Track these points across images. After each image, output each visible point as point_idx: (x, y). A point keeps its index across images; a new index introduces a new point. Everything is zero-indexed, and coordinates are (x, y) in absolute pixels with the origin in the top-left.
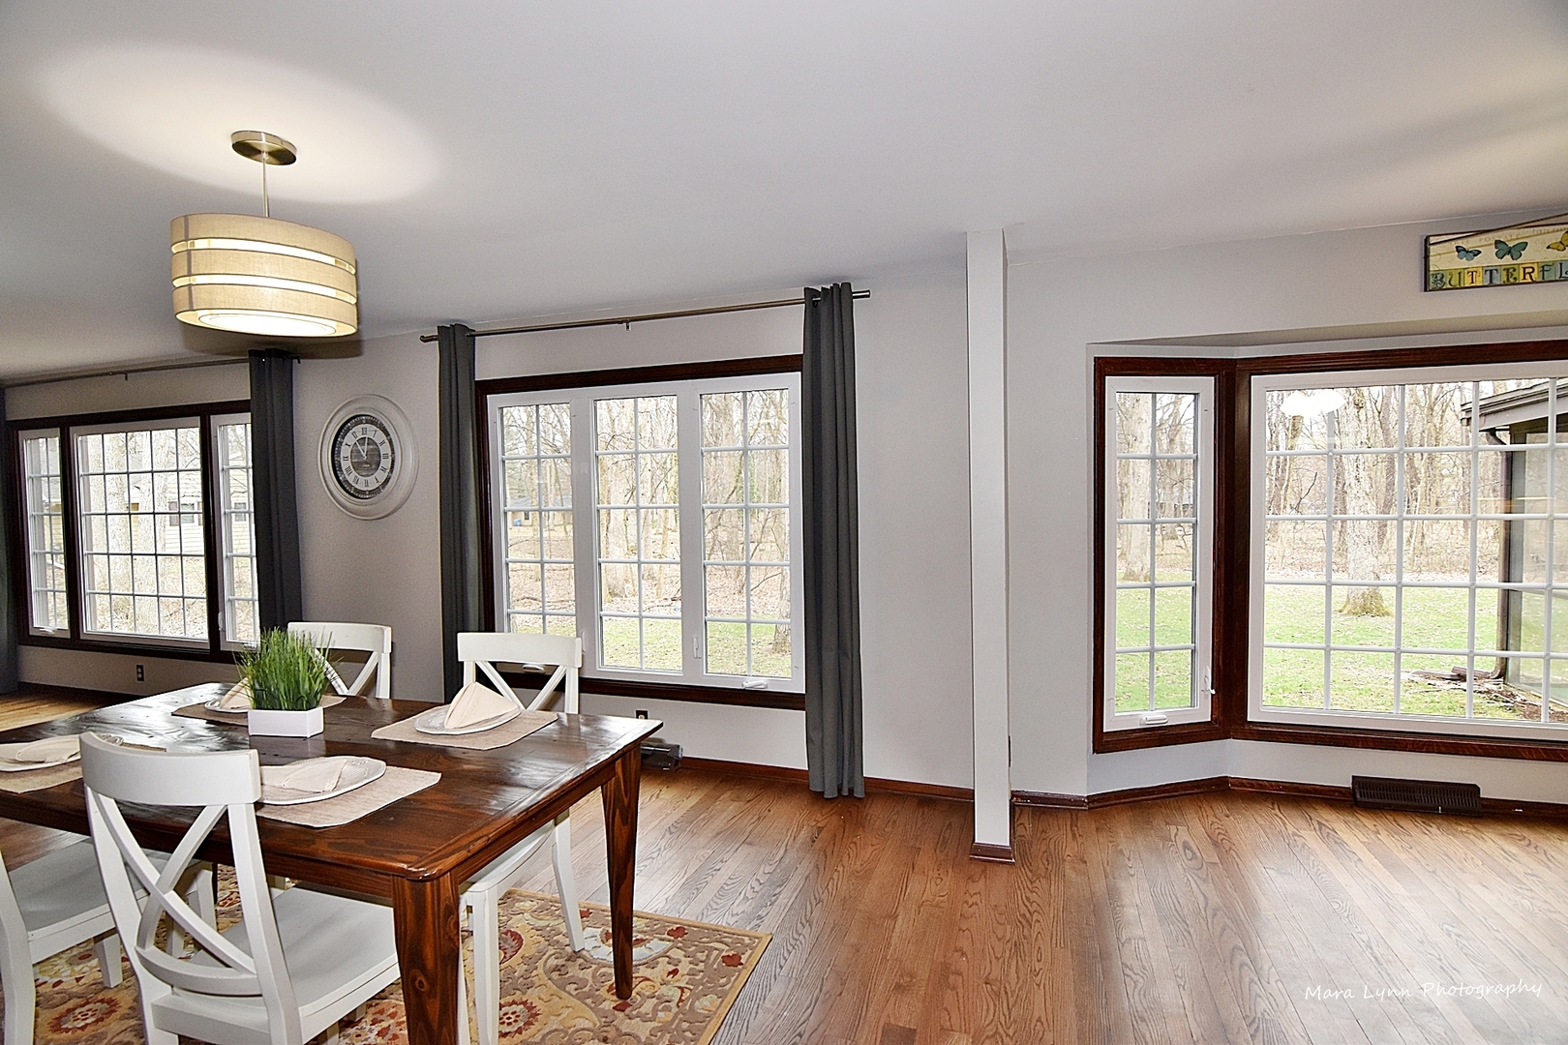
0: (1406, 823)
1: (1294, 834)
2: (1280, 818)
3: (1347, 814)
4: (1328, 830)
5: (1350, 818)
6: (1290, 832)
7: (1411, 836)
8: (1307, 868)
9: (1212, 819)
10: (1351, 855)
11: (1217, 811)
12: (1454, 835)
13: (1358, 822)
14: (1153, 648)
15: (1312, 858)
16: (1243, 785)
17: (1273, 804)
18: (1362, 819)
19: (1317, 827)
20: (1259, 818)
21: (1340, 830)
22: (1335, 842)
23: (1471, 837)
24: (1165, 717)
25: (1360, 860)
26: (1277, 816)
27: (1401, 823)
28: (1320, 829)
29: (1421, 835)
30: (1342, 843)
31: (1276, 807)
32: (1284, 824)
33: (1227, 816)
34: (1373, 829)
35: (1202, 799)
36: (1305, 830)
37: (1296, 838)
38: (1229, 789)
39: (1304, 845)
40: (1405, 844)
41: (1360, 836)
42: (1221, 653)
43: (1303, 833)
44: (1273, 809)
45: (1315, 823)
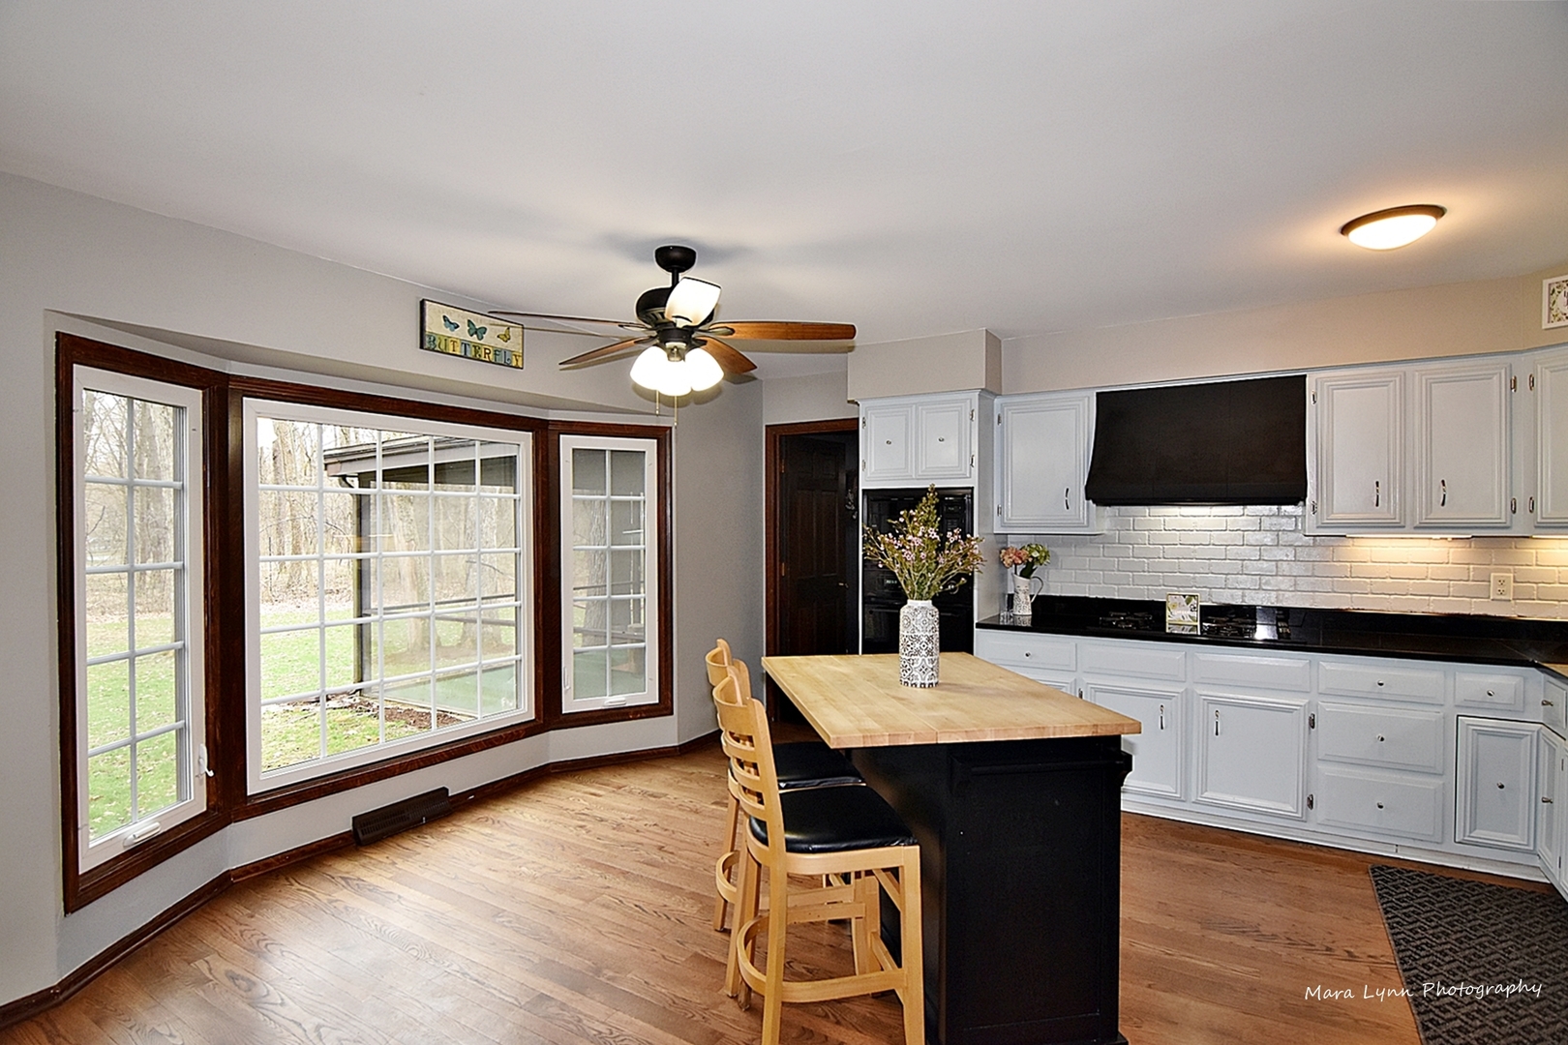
0: (408, 844)
1: (331, 902)
2: (305, 891)
3: (358, 858)
4: (355, 882)
5: (364, 861)
6: (326, 901)
7: (419, 854)
8: (366, 929)
9: (238, 929)
10: (391, 896)
11: (237, 917)
12: (446, 838)
13: (373, 861)
14: (134, 738)
15: (362, 917)
16: (249, 873)
17: (287, 879)
18: (374, 856)
19: (343, 883)
20: (285, 902)
21: (365, 876)
22: (369, 890)
23: (457, 833)
24: (157, 824)
25: (400, 897)
26: (299, 890)
27: (406, 846)
28: (347, 883)
29: (425, 849)
30: (374, 888)
31: (293, 882)
32: (313, 895)
33: (252, 917)
34: (388, 861)
35: (208, 910)
36: (336, 892)
37: (335, 904)
38: (233, 884)
39: (346, 908)
40: (422, 864)
41: (384, 873)
42: (218, 724)
43: (336, 896)
44: (292, 885)
45: (339, 880)
